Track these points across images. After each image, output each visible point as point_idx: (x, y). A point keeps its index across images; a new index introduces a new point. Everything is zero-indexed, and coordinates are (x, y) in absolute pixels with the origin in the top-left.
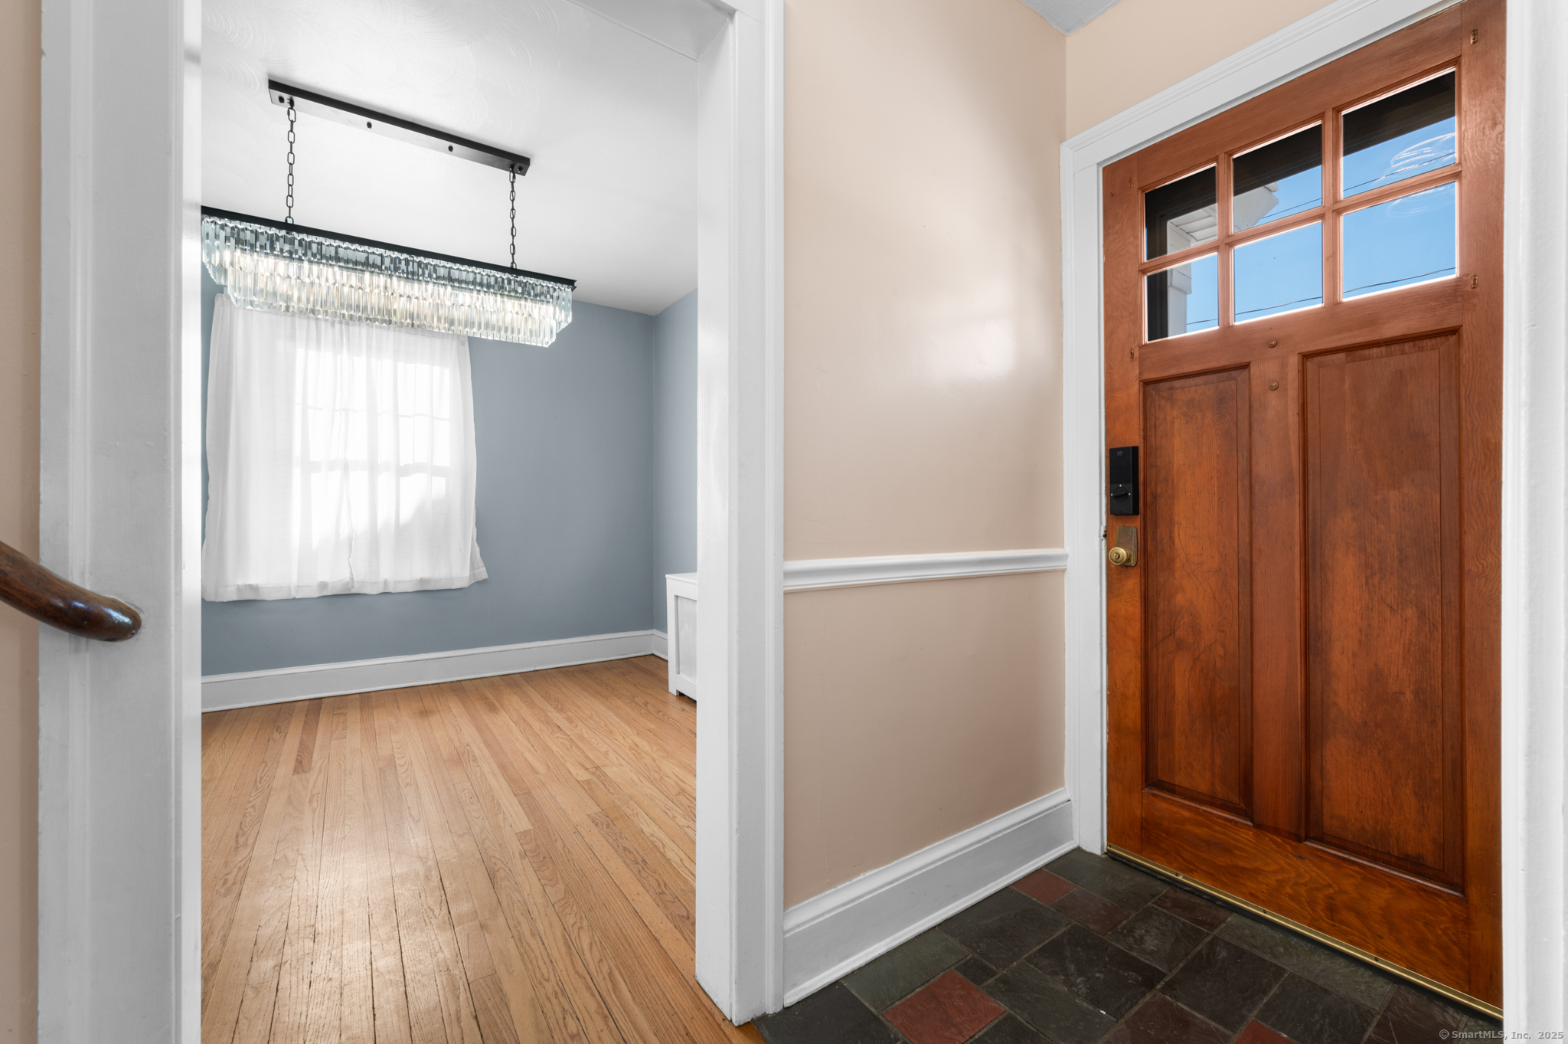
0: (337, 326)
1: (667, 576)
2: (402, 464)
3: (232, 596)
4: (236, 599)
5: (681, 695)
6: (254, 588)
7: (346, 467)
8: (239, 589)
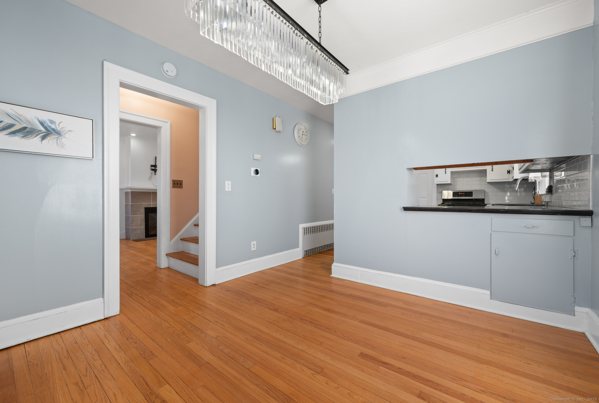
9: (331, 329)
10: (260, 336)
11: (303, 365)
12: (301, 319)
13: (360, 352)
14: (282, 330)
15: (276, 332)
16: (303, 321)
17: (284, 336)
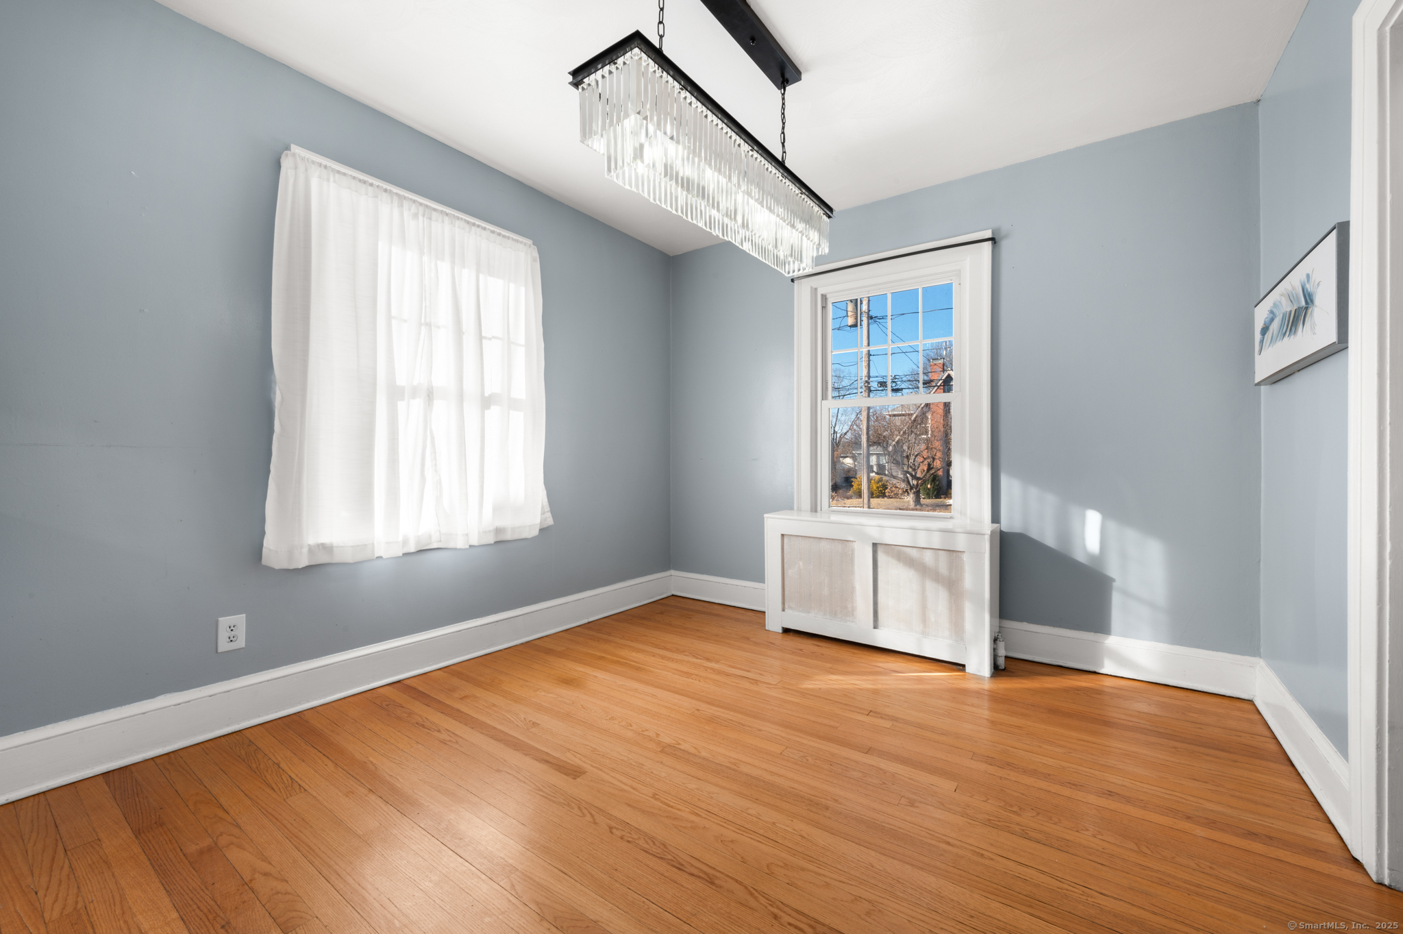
0: (421, 218)
1: (765, 515)
2: (486, 395)
3: (303, 562)
4: (307, 564)
5: (786, 631)
6: (327, 548)
7: (430, 395)
8: (311, 550)
9: (622, 838)
10: (808, 810)
11: (696, 755)
12: (712, 883)
13: (578, 780)
14: (761, 832)
15: (774, 823)
16: (705, 873)
17: (750, 811)
